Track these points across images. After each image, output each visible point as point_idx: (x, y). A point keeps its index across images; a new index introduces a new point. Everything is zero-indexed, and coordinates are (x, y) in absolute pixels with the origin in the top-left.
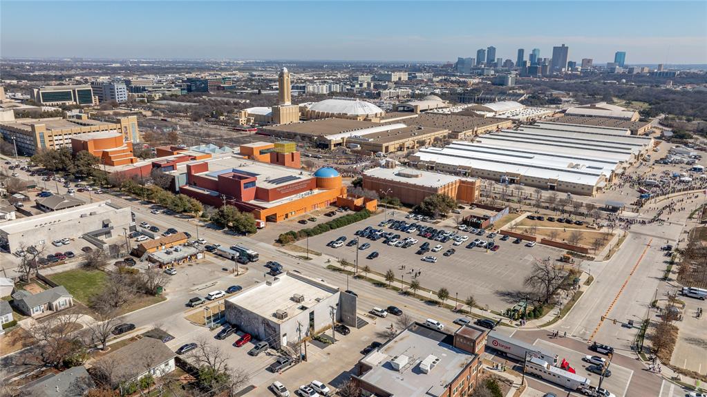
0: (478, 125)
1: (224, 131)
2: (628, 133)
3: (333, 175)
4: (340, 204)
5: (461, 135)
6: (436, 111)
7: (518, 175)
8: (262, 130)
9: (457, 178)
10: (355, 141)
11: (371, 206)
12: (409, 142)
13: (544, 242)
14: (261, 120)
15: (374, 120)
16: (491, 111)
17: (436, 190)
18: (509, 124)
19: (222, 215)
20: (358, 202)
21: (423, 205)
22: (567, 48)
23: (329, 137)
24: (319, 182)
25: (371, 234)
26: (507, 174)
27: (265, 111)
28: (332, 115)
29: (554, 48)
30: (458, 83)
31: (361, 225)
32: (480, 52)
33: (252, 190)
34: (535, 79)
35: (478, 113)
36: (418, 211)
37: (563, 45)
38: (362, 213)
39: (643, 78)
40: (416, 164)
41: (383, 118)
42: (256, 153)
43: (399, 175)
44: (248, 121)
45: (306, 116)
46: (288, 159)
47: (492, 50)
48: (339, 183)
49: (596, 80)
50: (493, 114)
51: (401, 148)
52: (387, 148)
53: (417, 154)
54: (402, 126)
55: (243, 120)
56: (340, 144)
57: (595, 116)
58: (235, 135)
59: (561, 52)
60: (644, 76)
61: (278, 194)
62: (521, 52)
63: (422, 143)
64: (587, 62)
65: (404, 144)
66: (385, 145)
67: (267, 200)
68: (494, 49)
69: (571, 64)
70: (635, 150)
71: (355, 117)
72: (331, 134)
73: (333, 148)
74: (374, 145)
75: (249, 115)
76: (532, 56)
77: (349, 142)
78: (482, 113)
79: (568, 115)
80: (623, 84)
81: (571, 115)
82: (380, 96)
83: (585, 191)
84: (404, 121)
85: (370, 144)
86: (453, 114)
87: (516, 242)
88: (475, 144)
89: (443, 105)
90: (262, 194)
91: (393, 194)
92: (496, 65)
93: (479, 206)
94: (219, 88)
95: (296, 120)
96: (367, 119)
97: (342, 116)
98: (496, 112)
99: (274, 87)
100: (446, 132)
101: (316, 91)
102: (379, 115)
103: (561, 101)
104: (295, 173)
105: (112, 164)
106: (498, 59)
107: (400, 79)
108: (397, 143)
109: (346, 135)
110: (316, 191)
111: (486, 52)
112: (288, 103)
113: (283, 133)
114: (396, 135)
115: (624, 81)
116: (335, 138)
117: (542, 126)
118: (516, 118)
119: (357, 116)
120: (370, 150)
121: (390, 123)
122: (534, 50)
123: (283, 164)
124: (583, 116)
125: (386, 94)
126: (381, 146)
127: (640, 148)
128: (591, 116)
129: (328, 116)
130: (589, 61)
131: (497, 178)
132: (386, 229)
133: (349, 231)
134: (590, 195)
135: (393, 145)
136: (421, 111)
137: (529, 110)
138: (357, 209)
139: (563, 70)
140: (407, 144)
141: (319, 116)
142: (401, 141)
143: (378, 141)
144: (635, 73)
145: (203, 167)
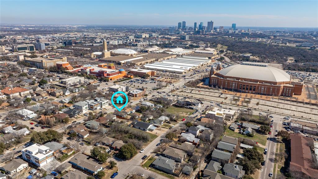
0: (165, 57)
1: (87, 60)
2: (207, 58)
3: (123, 70)
4: (125, 77)
5: (159, 60)
6: (154, 52)
7: (167, 70)
8: (100, 60)
9: (151, 71)
10: (128, 62)
11: (132, 77)
12: (143, 62)
14: (98, 56)
15: (134, 56)
16: (171, 51)
17: (146, 73)
18: (176, 56)
19: (102, 78)
20: (129, 76)
21: (143, 76)
22: (213, 22)
23: (121, 62)
24: (120, 72)
25: (132, 81)
26: (165, 70)
27: (99, 53)
28: (121, 54)
29: (208, 22)
30: (168, 38)
31: (130, 80)
32: (179, 24)
33: (106, 74)
34: (199, 36)
35: (167, 52)
36: (142, 77)
37: (211, 21)
38: (130, 78)
40: (144, 68)
41: (137, 55)
42: (103, 66)
43: (138, 70)
44: (94, 57)
45: (112, 55)
46: (112, 67)
47: (184, 23)
48: (125, 72)
49: (221, 36)
50: (172, 52)
51: (141, 64)
52: (137, 64)
53: (144, 66)
54: (142, 58)
55: (92, 56)
56: (124, 63)
58: (92, 61)
59: (210, 24)
60: (239, 34)
61: (112, 75)
62: (195, 24)
63: (147, 63)
66: (136, 63)
67: (110, 76)
69: (215, 28)
70: (201, 64)
71: (128, 55)
72: (121, 61)
73: (122, 64)
74: (134, 64)
75: (94, 55)
76: (200, 26)
77: (127, 63)
78: (169, 52)
80: (230, 38)
81: (196, 53)
82: (137, 45)
84: (143, 56)
85: (132, 63)
86: (160, 53)
88: (161, 63)
89: (157, 49)
90: (108, 75)
91: (136, 74)
92: (186, 29)
93: (155, 76)
94: (76, 43)
95: (110, 56)
96: (132, 55)
97: (124, 55)
98: (173, 52)
99: (97, 42)
100: (154, 59)
101: (113, 44)
102: (135, 54)
103: (200, 46)
104: (115, 70)
105: (68, 70)
106: (187, 26)
107: (146, 37)
108: (140, 63)
109: (126, 61)
110: (120, 74)
111: (182, 24)
112: (106, 50)
113: (107, 60)
114: (140, 60)
116: (122, 62)
117: (184, 57)
118: (178, 54)
119: (129, 54)
120: (133, 65)
121: (138, 57)
122: (201, 23)
123: (111, 68)
124: (200, 53)
125: (139, 45)
127: (203, 63)
128: (202, 53)
129: (119, 54)
130: (222, 27)
131: (163, 71)
132: (135, 80)
133: (127, 81)
134: (182, 74)
135: (139, 63)
136: (150, 52)
137: (185, 51)
138: (129, 77)
139: (212, 31)
140: (142, 63)
141: (117, 55)
142: (141, 62)
143: (135, 62)
144: (236, 33)
145: (93, 69)
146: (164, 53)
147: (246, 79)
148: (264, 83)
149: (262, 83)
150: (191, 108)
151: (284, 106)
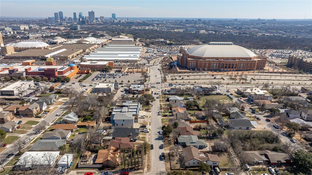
2: (134, 45)
4: (80, 73)
6: (65, 43)
7: (118, 60)
13: (136, 72)
16: (87, 41)
17: (106, 65)
20: (86, 71)
21: (104, 69)
22: (94, 12)
23: (46, 56)
24: (71, 68)
26: (115, 60)
29: (89, 12)
32: (56, 14)
33: (57, 72)
35: (83, 42)
36: (103, 71)
37: (92, 11)
38: (89, 74)
39: (125, 25)
41: (51, 47)
42: (30, 64)
43: (91, 63)
47: (61, 13)
49: (109, 26)
54: (65, 50)
57: (122, 41)
59: (91, 14)
61: (65, 72)
62: (75, 14)
64: (102, 18)
65: (74, 55)
67: (63, 74)
68: (62, 12)
69: (97, 19)
76: (80, 16)
77: (54, 57)
79: (113, 41)
81: (114, 41)
83: (136, 61)
85: (62, 57)
86: (73, 43)
87: (131, 73)
88: (96, 53)
89: (66, 40)
92: (65, 20)
98: (89, 42)
100: (82, 50)
102: (48, 47)
106: (65, 17)
107: (25, 28)
111: (59, 14)
114: (67, 53)
115: (119, 25)
117: (109, 45)
119: (40, 47)
122: (80, 13)
124: (118, 41)
126: (68, 57)
128: (120, 41)
130: (103, 17)
133: (92, 77)
134: (138, 62)
136: (59, 43)
137: (99, 40)
139: (94, 21)
144: (121, 22)
145: (30, 69)
146: (79, 43)
147: (224, 58)
148: (241, 59)
149: (240, 60)
150: (218, 93)
151: (270, 77)
